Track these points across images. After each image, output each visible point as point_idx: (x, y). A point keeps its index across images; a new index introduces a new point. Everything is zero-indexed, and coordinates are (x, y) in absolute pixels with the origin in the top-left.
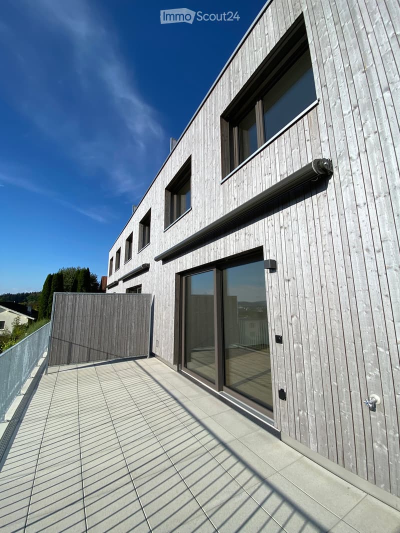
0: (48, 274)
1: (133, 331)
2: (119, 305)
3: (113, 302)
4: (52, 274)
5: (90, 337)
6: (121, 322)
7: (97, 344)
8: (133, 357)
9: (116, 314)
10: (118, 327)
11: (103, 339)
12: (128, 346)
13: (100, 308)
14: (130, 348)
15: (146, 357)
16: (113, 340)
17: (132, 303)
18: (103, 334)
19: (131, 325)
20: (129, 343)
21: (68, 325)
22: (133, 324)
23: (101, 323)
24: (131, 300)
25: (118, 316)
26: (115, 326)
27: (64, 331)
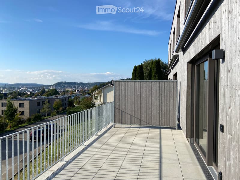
0: (134, 66)
1: (163, 108)
2: (152, 89)
3: (148, 87)
4: (136, 66)
5: (135, 109)
6: (154, 101)
7: (140, 114)
8: (164, 126)
9: (150, 95)
10: (152, 104)
11: (143, 111)
12: (161, 118)
13: (140, 90)
14: (162, 120)
15: (175, 129)
16: (150, 113)
17: (162, 88)
18: (143, 109)
19: (162, 103)
20: (161, 116)
21: (123, 100)
22: (163, 103)
23: (141, 101)
24: (161, 85)
25: (152, 96)
26: (150, 103)
27: (121, 104)
